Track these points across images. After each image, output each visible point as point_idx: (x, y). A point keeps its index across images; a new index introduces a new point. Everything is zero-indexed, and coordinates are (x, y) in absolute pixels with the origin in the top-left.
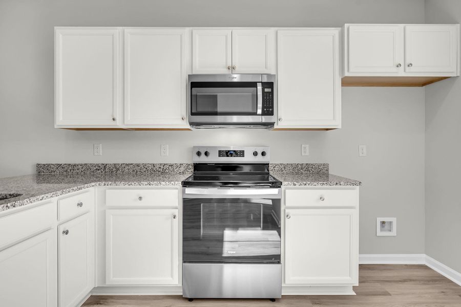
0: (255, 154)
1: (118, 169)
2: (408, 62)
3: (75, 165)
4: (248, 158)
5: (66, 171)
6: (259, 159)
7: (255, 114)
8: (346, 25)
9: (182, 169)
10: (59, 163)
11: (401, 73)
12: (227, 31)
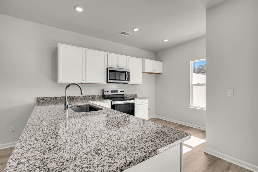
0: (121, 91)
1: (76, 98)
2: (155, 70)
3: (57, 97)
4: (119, 93)
5: (53, 100)
6: (122, 93)
7: (126, 80)
8: (144, 59)
9: (99, 97)
10: (49, 97)
11: (153, 72)
12: (116, 55)
